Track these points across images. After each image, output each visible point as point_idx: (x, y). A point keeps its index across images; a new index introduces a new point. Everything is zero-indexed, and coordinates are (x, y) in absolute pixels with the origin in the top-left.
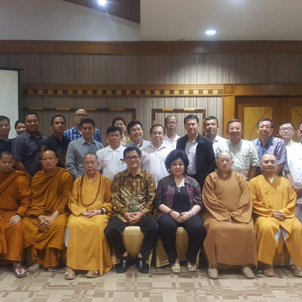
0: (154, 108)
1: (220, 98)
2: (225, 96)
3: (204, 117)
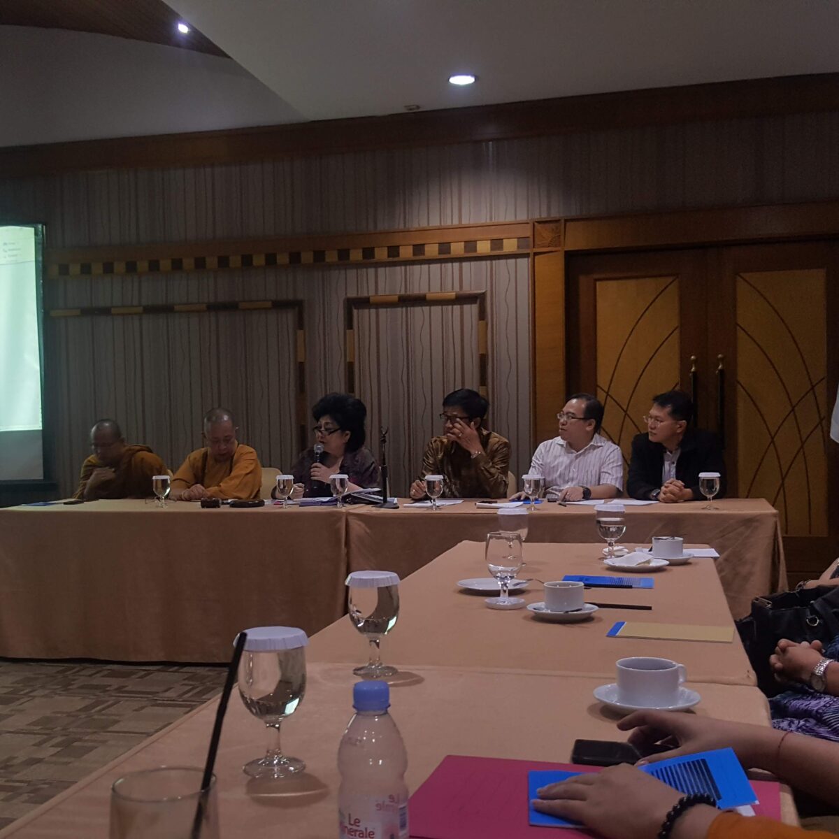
0: (349, 295)
1: (525, 260)
2: (535, 254)
3: (482, 315)
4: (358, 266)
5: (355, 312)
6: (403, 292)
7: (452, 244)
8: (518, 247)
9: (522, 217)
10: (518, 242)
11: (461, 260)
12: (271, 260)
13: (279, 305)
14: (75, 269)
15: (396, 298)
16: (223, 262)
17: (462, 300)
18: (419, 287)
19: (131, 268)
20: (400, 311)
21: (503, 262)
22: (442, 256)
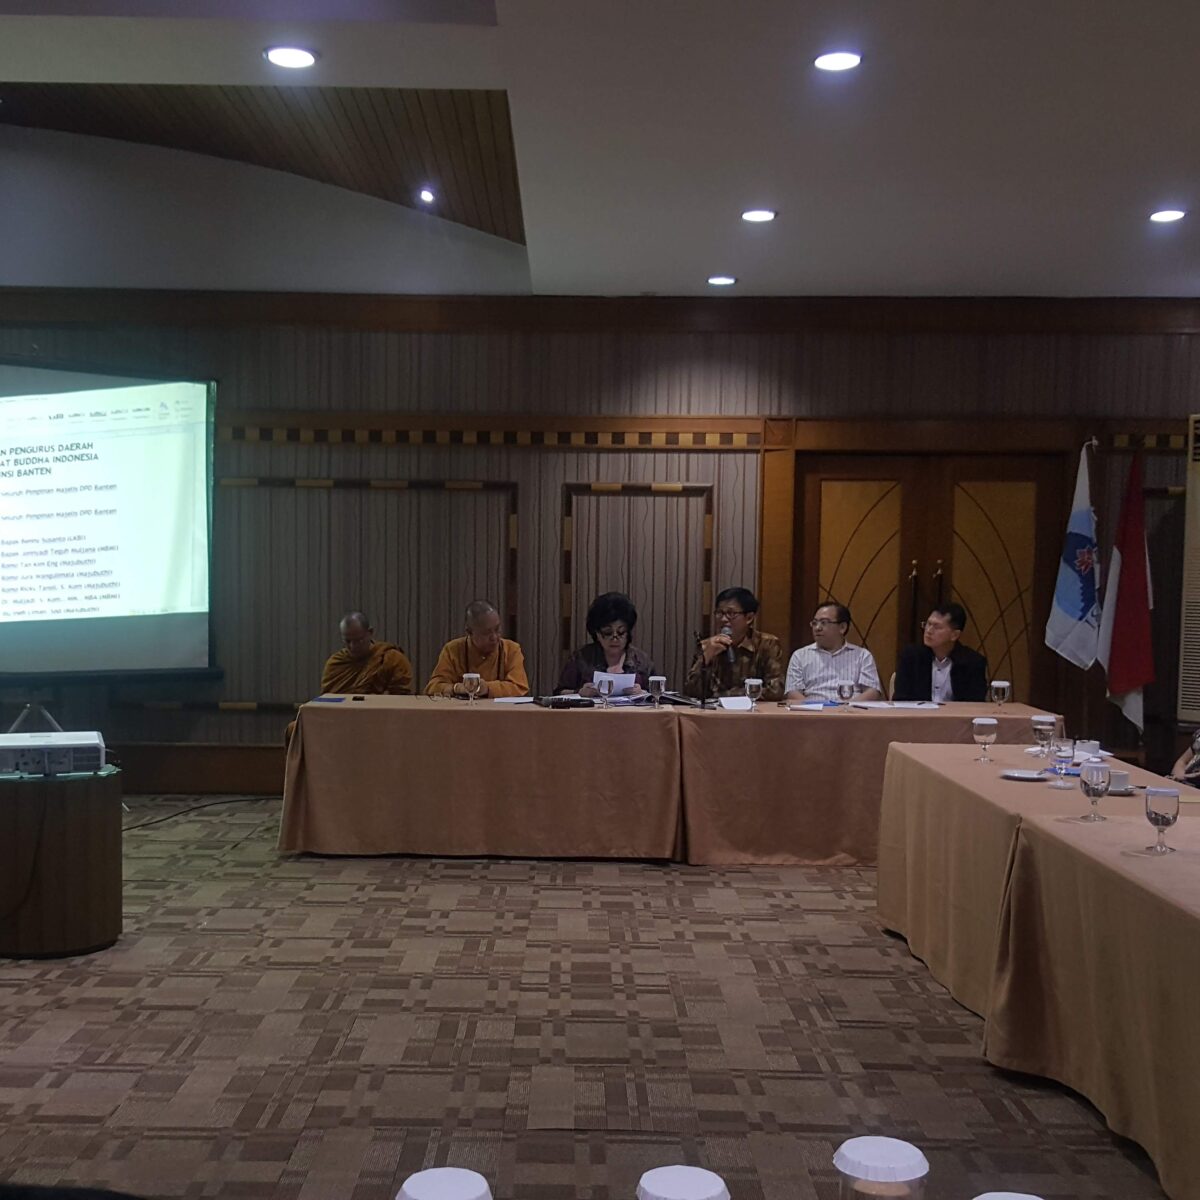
0: (568, 481)
1: (754, 456)
2: (766, 451)
3: (709, 509)
4: (580, 450)
5: (574, 498)
6: (626, 481)
7: (680, 435)
8: (748, 443)
9: (752, 412)
10: (748, 437)
11: (688, 451)
12: (483, 438)
13: (491, 487)
15: (619, 486)
16: (429, 437)
17: (688, 492)
18: (642, 478)
19: (321, 436)
20: (623, 500)
21: (731, 456)
22: (669, 446)
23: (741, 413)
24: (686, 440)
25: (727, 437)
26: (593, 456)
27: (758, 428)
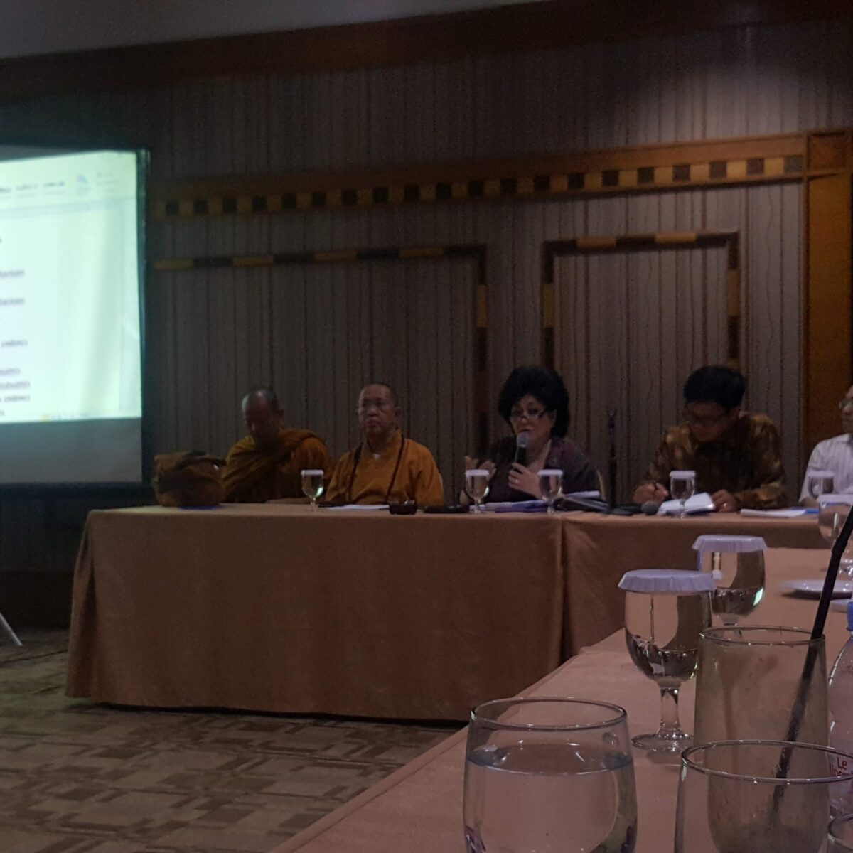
0: (549, 237)
1: (794, 187)
2: (811, 178)
3: (734, 263)
4: (563, 197)
5: (557, 260)
6: (622, 233)
7: (693, 168)
8: (787, 169)
9: (792, 127)
10: (786, 162)
11: (704, 187)
12: (443, 192)
13: (455, 252)
14: (186, 207)
15: (614, 241)
16: (380, 195)
17: (706, 242)
18: (644, 227)
19: (259, 205)
20: (619, 258)
21: (763, 190)
22: (679, 183)
23: (775, 130)
24: (700, 172)
25: (756, 165)
26: (580, 205)
27: (800, 149)
